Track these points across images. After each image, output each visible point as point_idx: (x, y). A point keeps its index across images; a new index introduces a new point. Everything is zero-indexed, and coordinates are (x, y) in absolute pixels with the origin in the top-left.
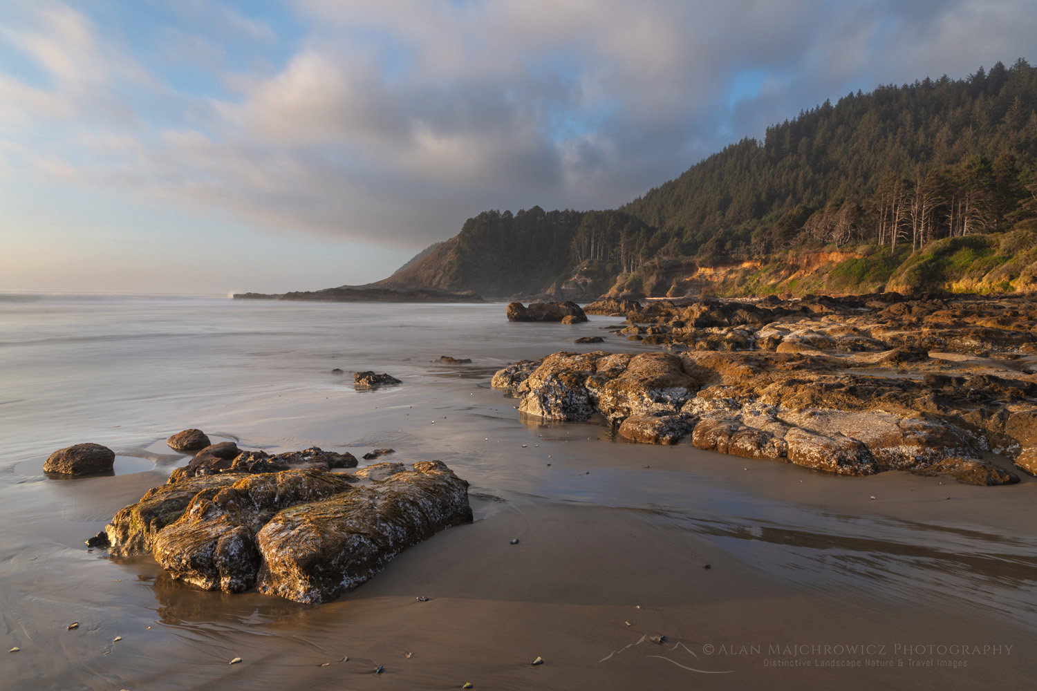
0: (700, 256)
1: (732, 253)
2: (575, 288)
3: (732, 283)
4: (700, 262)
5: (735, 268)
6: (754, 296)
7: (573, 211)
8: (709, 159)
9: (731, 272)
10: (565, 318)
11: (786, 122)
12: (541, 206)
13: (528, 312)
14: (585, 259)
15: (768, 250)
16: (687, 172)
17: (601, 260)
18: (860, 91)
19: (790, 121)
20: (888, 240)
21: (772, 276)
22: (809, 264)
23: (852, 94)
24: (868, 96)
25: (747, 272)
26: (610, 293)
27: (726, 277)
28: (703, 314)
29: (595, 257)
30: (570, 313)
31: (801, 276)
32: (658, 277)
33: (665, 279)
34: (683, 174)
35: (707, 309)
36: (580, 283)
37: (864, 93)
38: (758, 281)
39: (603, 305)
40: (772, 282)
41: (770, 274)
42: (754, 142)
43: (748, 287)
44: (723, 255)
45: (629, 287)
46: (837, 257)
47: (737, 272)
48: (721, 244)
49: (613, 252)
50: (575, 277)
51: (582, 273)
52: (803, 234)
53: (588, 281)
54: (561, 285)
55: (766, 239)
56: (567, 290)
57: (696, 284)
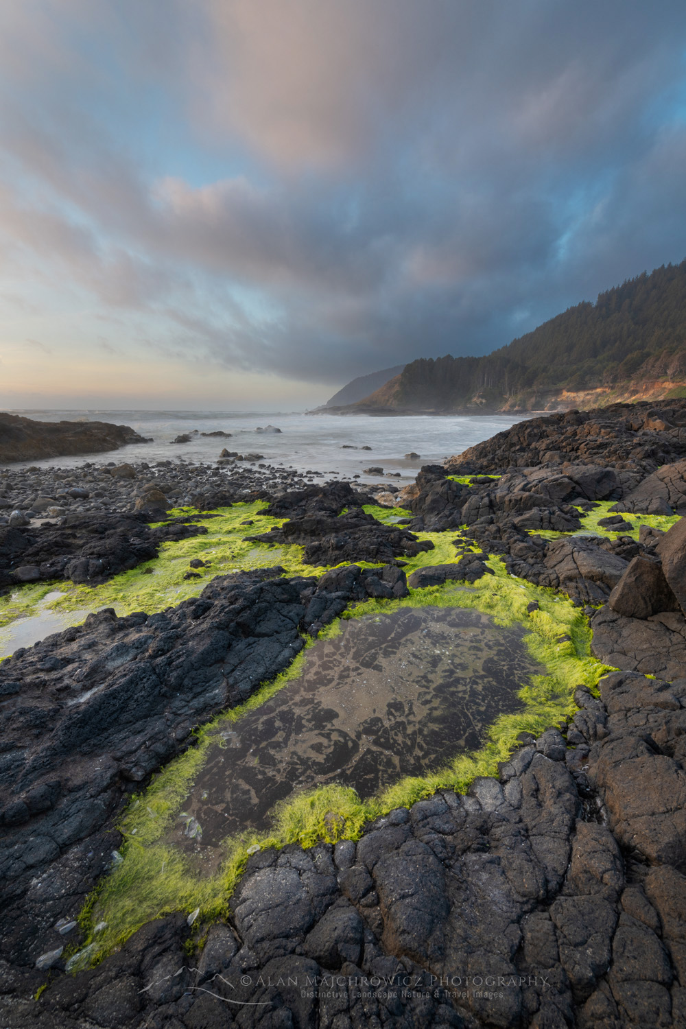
0: (566, 384)
1: (590, 382)
2: (475, 406)
3: (589, 401)
4: (566, 388)
5: (590, 392)
9: (588, 394)
11: (613, 289)
14: (481, 386)
15: (615, 380)
17: (492, 387)
19: (615, 287)
21: (619, 398)
22: (647, 389)
23: (663, 266)
24: (676, 267)
25: (600, 395)
27: (585, 398)
29: (488, 386)
31: (640, 397)
36: (478, 402)
37: (673, 264)
38: (607, 402)
40: (619, 401)
41: (617, 396)
43: (600, 404)
44: (584, 383)
46: (669, 385)
47: (591, 394)
49: (500, 382)
50: (475, 399)
51: (479, 397)
52: (642, 370)
53: (483, 401)
54: (466, 404)
55: (614, 373)
56: (470, 407)
57: (564, 402)
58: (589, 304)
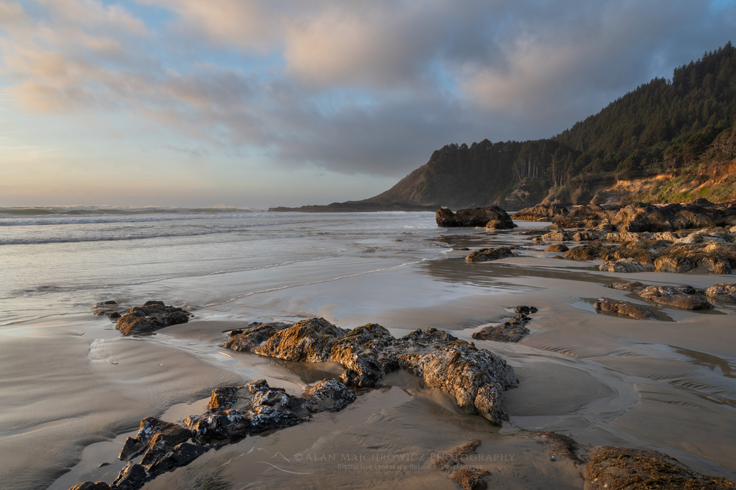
0: (619, 171)
1: (647, 168)
2: (516, 200)
3: (647, 192)
4: (619, 176)
5: (649, 180)
7: (514, 142)
8: (625, 97)
9: (646, 183)
10: (489, 223)
11: (692, 63)
12: (489, 139)
13: (455, 217)
14: (523, 177)
15: (679, 164)
16: (606, 108)
17: (536, 177)
19: (695, 62)
22: (718, 174)
25: (660, 183)
26: (543, 202)
27: (641, 187)
29: (532, 175)
30: (496, 218)
31: (711, 184)
32: (583, 189)
33: (588, 190)
34: (603, 110)
36: (520, 195)
38: (671, 190)
39: (533, 211)
40: (683, 190)
41: (682, 184)
42: (663, 80)
43: (661, 195)
44: (639, 169)
45: (558, 198)
47: (651, 183)
48: (637, 161)
49: (546, 171)
50: (516, 191)
51: (521, 188)
52: (711, 150)
53: (526, 194)
54: (505, 198)
55: (677, 155)
56: (509, 201)
57: (615, 193)
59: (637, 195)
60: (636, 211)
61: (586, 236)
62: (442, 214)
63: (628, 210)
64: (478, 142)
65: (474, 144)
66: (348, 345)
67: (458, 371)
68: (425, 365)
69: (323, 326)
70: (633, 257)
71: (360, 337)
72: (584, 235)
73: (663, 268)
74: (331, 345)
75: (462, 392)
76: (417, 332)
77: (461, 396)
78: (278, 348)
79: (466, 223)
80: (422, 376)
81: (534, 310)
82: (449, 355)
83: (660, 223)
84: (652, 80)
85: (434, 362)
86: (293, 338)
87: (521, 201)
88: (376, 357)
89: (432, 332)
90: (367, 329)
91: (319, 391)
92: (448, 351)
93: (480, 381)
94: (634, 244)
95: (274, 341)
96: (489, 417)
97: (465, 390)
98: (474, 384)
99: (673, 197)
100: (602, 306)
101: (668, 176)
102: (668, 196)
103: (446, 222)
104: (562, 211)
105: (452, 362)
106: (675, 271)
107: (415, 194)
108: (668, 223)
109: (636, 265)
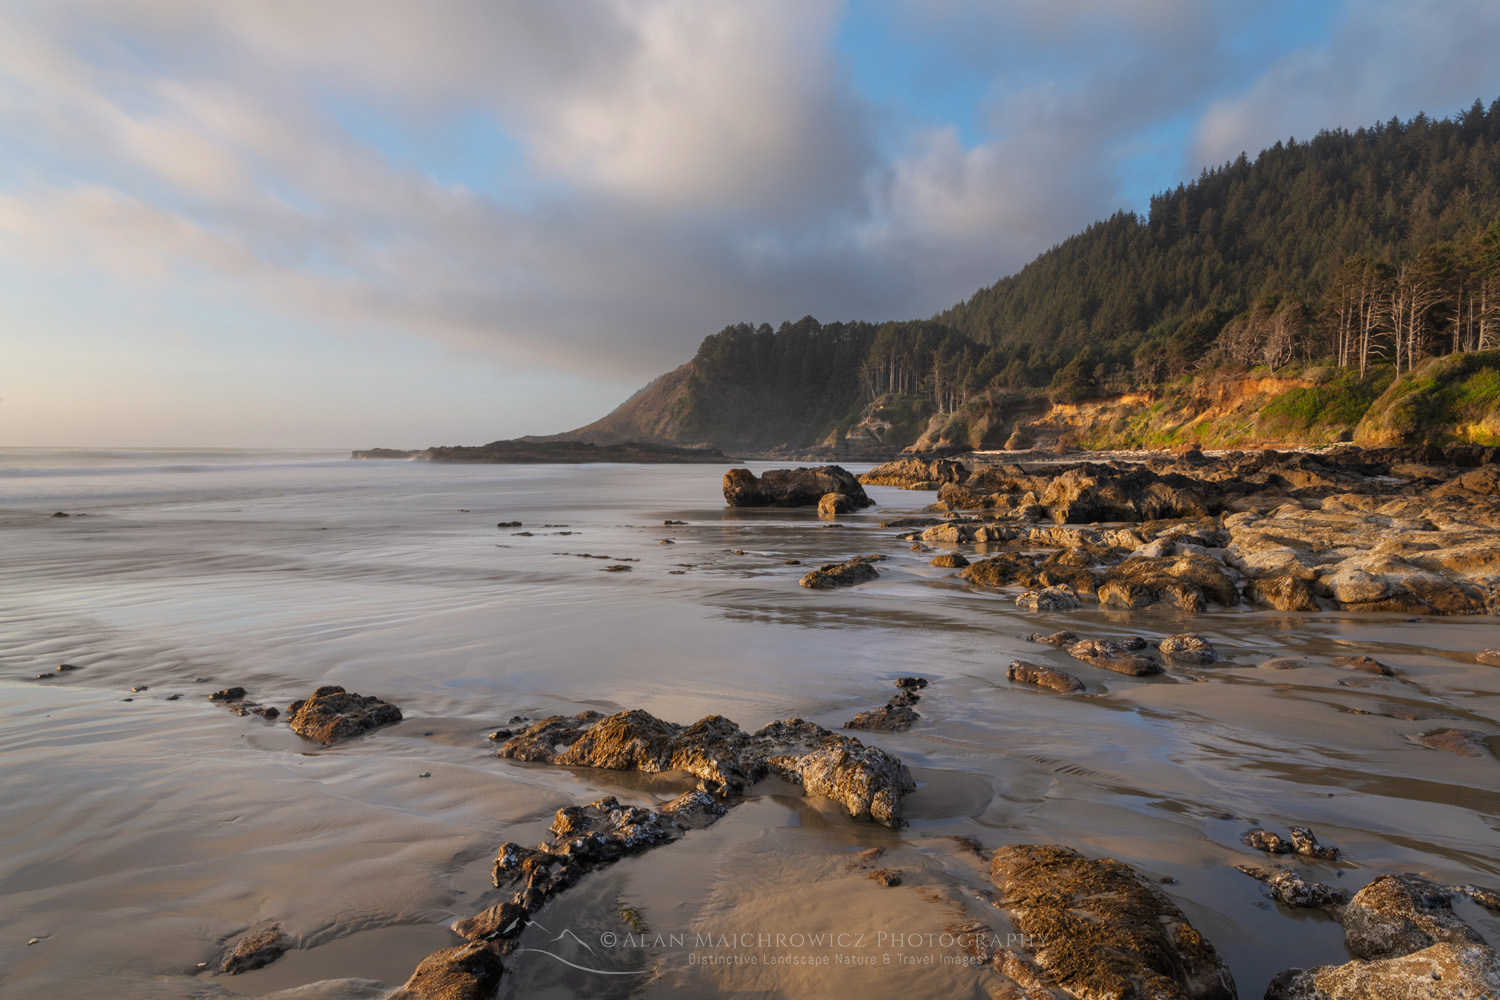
0: (1055, 387)
1: (1105, 382)
2: (866, 439)
3: (1106, 427)
4: (1056, 397)
5: (1109, 405)
6: (1140, 447)
7: (862, 324)
8: (1066, 244)
9: (1104, 411)
10: (824, 498)
11: (1181, 188)
12: (815, 316)
13: (760, 486)
14: (881, 393)
15: (1161, 376)
16: (1033, 264)
17: (906, 394)
18: (1292, 140)
19: (1187, 185)
20: (1354, 358)
21: (1168, 416)
22: (1226, 397)
24: (1305, 147)
25: (1129, 411)
26: (918, 443)
27: (1095, 418)
28: (1085, 493)
29: (896, 390)
30: (836, 487)
31: (1214, 415)
32: (991, 420)
33: (1001, 422)
34: (1026, 267)
35: (1091, 483)
36: (874, 429)
37: (1298, 142)
38: (1147, 425)
39: (902, 468)
40: (1168, 426)
41: (1166, 414)
43: (1130, 434)
44: (1091, 385)
45: (947, 435)
46: (1271, 387)
47: (1113, 410)
48: (1087, 368)
49: (923, 383)
50: (866, 421)
51: (876, 415)
52: (1215, 351)
53: (886, 427)
54: (844, 433)
55: (1157, 360)
56: (854, 440)
57: (1049, 429)
58: (1132, 217)
59: (1089, 433)
60: (1080, 483)
61: (996, 534)
62: (734, 479)
63: (1067, 479)
64: (793, 322)
65: (786, 325)
66: (697, 747)
67: (849, 774)
68: (805, 768)
69: (647, 722)
70: (1067, 582)
71: (707, 736)
72: (993, 532)
73: (1111, 602)
74: (672, 749)
75: (856, 798)
76: (775, 725)
77: (854, 804)
78: (591, 756)
79: (781, 498)
80: (802, 783)
81: (923, 683)
82: (835, 756)
83: (1119, 504)
84: (1114, 215)
85: (817, 765)
86: (615, 740)
87: (877, 439)
88: (736, 761)
89: (796, 724)
90: (710, 723)
91: (684, 806)
92: (833, 750)
93: (875, 785)
94: (1071, 556)
95: (585, 746)
96: (888, 824)
97: (859, 796)
98: (869, 789)
99: (1151, 439)
100: (1016, 674)
101: (1141, 399)
102: (1142, 436)
103: (742, 494)
104: (954, 469)
105: (840, 764)
106: (1126, 607)
107: (667, 424)
108: (1130, 504)
109: (1070, 596)
